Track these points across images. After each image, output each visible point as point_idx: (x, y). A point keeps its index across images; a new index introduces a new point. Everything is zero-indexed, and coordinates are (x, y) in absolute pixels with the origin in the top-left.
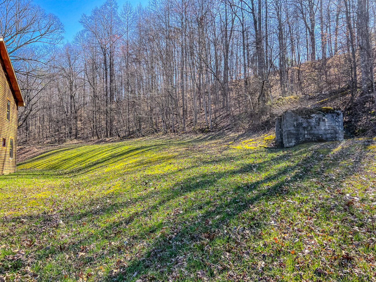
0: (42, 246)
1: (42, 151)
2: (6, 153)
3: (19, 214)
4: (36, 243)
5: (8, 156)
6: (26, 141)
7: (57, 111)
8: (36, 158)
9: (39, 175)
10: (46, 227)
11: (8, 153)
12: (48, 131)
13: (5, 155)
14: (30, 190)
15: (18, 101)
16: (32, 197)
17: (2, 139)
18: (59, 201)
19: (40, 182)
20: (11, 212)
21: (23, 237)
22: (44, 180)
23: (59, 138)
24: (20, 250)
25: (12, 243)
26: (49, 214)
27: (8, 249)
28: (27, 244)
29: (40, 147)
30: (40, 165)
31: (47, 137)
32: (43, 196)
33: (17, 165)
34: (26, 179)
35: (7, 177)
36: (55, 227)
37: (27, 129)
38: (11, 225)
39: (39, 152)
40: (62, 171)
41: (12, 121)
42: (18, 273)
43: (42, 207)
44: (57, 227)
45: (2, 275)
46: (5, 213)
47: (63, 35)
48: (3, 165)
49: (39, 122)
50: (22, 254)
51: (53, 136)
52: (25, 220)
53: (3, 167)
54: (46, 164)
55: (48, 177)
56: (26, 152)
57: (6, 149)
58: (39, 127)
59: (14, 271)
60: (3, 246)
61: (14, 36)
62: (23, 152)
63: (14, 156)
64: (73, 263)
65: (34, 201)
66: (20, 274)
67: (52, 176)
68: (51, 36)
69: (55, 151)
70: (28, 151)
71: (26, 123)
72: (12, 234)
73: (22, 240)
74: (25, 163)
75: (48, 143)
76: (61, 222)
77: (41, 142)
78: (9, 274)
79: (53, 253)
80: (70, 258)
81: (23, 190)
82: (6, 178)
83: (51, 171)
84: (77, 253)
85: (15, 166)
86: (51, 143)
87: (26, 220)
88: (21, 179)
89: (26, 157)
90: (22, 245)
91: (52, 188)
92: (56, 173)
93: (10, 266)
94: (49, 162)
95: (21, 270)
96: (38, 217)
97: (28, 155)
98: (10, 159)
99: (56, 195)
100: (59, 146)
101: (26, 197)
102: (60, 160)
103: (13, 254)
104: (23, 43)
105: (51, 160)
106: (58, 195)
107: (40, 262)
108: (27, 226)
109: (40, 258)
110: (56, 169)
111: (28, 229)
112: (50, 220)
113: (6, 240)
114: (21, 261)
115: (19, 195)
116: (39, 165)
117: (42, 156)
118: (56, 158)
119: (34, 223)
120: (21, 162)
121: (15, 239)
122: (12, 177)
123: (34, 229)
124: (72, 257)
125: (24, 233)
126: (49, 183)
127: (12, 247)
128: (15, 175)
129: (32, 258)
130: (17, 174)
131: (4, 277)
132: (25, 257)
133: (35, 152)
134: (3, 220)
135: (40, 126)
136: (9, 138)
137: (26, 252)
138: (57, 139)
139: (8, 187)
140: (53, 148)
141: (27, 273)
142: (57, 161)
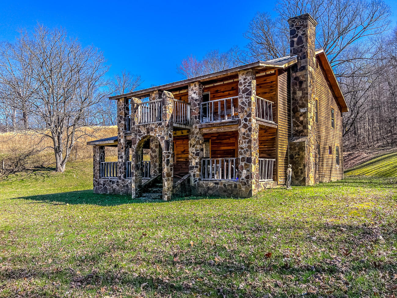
0: (358, 258)
1: (372, 156)
2: (332, 160)
3: (340, 222)
4: (352, 254)
5: (334, 163)
6: (355, 145)
7: (388, 109)
8: (365, 164)
9: (366, 183)
10: (364, 239)
11: (335, 161)
12: (379, 133)
13: (332, 162)
14: (353, 199)
15: (342, 108)
16: (354, 207)
17: (328, 147)
18: (383, 214)
19: (365, 191)
20: (332, 219)
21: (341, 246)
22: (370, 190)
23: (392, 140)
24: (337, 257)
25: (330, 248)
26: (370, 227)
27: (327, 253)
28: (343, 253)
29: (370, 151)
30: (369, 172)
31: (377, 140)
32: (366, 207)
33: (345, 172)
34: (351, 187)
35: (334, 184)
36: (373, 242)
37: (355, 133)
38: (331, 231)
39: (369, 157)
40: (394, 179)
41: (336, 129)
42: (333, 277)
43: (363, 218)
44: (376, 242)
45: (320, 274)
46: (328, 220)
47: (389, 18)
48: (331, 172)
49: (367, 124)
50: (338, 261)
51: (385, 139)
52: (344, 229)
53: (330, 174)
54: (375, 171)
55: (375, 186)
56: (355, 158)
57: (333, 157)
58: (368, 129)
59: (330, 274)
60: (322, 250)
61: (336, 40)
62: (352, 157)
63: (341, 163)
64: (386, 284)
65: (355, 212)
66: (334, 278)
67: (380, 185)
68: (376, 25)
69: (386, 156)
70: (357, 157)
71: (355, 127)
72: (331, 240)
73: (340, 247)
74: (354, 169)
75: (379, 147)
76: (381, 237)
77: (370, 146)
78: (325, 275)
79: (367, 267)
80: (383, 277)
81: (346, 199)
82: (332, 186)
83: (381, 179)
84: (393, 275)
85: (342, 173)
86: (382, 147)
87: (346, 229)
88: (345, 187)
89: (355, 163)
90: (339, 253)
91: (377, 199)
92: (386, 181)
93: (326, 268)
94: (379, 168)
95: (335, 275)
96: (357, 228)
97: (357, 161)
98: (337, 166)
99: (379, 207)
100: (392, 149)
101: (348, 206)
102: (392, 166)
103: (331, 258)
104: (346, 44)
105: (381, 166)
106: (382, 207)
107: (353, 273)
108: (345, 235)
109: (354, 269)
110: (387, 177)
111: (346, 238)
112: (369, 234)
113: (326, 244)
114: (336, 266)
115: (342, 204)
116: (367, 172)
117: (371, 161)
118: (388, 164)
119: (352, 234)
120: (350, 169)
121: (333, 245)
122: (339, 184)
123: (352, 240)
124: (386, 277)
125: (343, 242)
126: (375, 193)
127: (330, 252)
128: (342, 182)
129: (346, 266)
130: (343, 182)
131: (321, 276)
132: (340, 264)
133: (364, 158)
134: (325, 226)
135: (370, 128)
136: (334, 146)
137: (342, 260)
138: (390, 141)
139: (332, 195)
140: (385, 151)
141: (340, 279)
142: (388, 167)
